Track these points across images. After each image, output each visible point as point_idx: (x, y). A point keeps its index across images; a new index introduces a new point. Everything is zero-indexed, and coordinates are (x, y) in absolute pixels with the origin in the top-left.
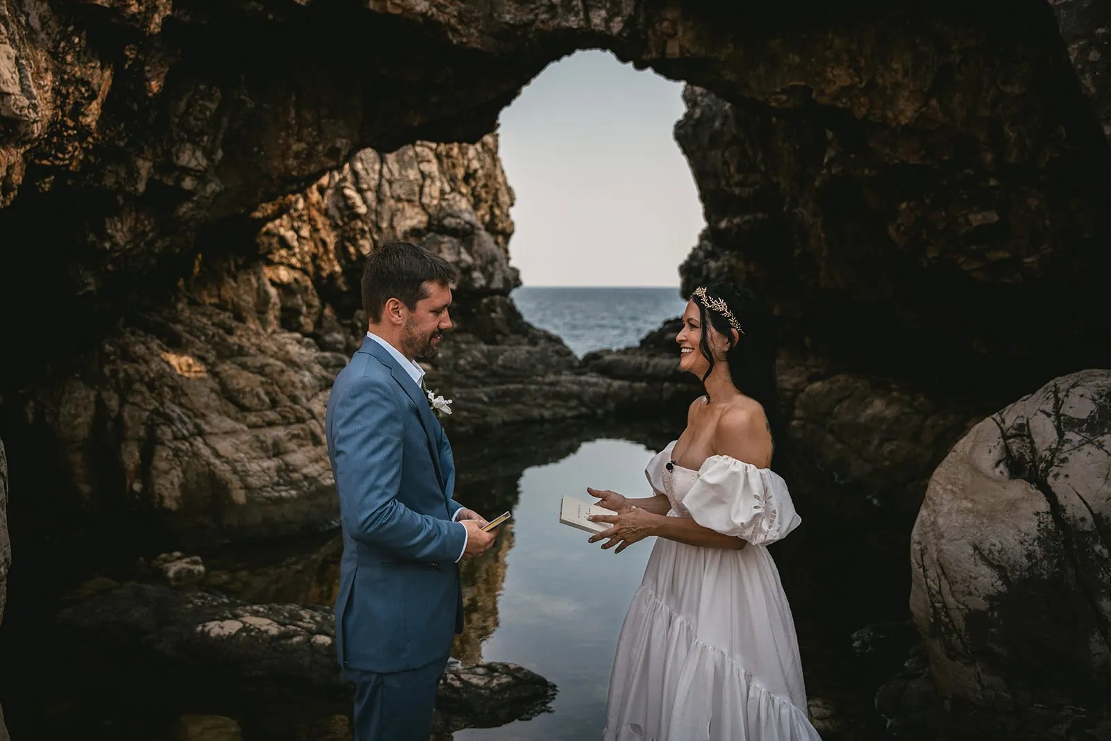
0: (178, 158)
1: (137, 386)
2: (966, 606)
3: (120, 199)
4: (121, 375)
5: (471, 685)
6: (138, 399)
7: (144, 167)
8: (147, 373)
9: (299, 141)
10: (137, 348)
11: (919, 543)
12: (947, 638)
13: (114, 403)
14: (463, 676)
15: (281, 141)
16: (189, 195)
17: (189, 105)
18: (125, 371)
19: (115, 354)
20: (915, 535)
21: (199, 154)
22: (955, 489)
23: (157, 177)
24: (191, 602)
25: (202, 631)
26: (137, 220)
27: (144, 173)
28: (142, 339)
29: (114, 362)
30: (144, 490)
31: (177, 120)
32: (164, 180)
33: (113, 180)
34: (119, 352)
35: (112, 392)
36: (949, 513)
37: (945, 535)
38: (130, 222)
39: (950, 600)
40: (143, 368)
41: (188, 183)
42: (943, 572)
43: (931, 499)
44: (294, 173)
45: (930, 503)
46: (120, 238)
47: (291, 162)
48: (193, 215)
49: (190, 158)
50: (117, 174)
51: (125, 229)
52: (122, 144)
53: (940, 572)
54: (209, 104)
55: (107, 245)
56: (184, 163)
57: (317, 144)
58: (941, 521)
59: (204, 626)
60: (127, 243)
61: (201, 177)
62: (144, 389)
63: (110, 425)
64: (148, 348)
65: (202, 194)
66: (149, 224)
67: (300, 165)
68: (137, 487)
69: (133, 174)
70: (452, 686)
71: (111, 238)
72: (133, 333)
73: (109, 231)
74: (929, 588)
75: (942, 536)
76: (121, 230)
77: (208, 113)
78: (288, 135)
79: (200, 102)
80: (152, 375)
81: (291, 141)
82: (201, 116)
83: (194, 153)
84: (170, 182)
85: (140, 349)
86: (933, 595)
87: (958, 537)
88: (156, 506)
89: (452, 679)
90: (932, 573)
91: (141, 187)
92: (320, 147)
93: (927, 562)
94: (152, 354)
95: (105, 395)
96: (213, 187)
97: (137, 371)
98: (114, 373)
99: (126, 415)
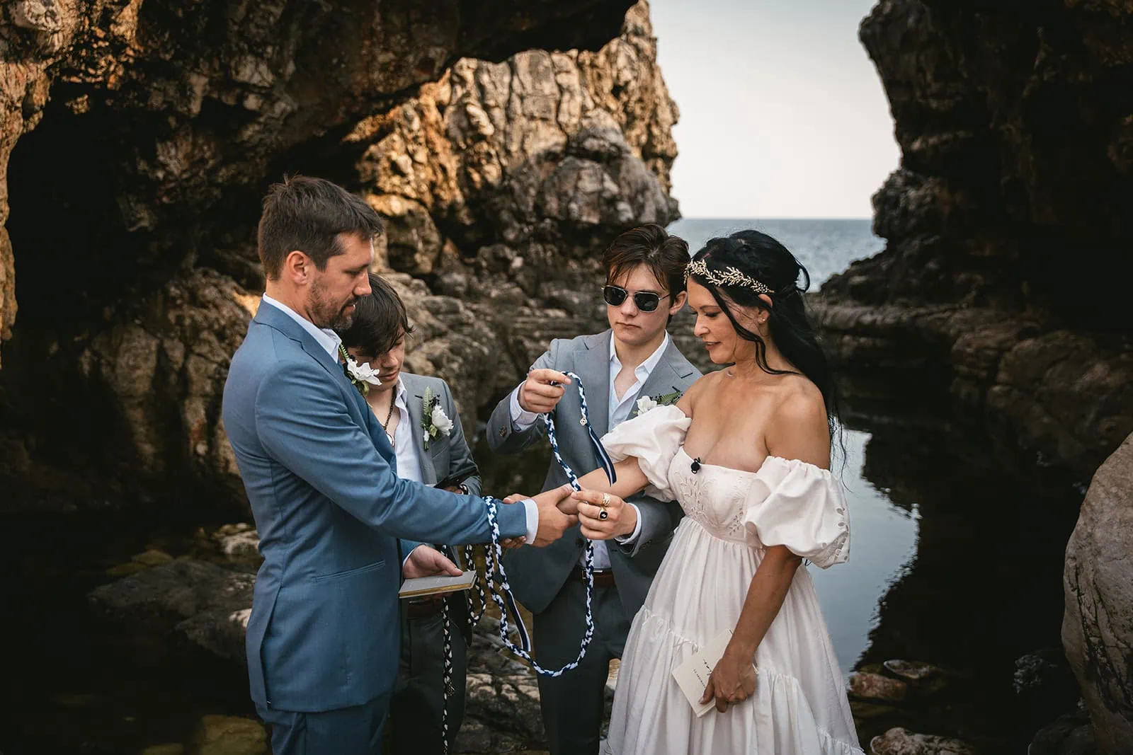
0: (237, 73)
1: (205, 335)
2: (1128, 645)
3: (172, 121)
4: (188, 322)
5: (529, 697)
6: (205, 349)
7: (199, 83)
8: (217, 320)
9: (386, 50)
10: (207, 292)
11: (1074, 558)
12: (1105, 683)
13: (177, 354)
14: (521, 688)
15: (364, 52)
16: (253, 116)
17: (250, 10)
18: (192, 317)
19: (181, 297)
20: (1070, 550)
21: (263, 68)
22: (1121, 494)
23: (215, 96)
24: (232, 585)
25: (236, 620)
26: (194, 144)
27: (198, 91)
28: (214, 281)
29: (180, 306)
30: (208, 452)
31: (236, 28)
32: (223, 98)
33: (160, 99)
34: (186, 295)
35: (176, 341)
36: (1110, 524)
37: (1103, 551)
38: (185, 147)
39: (1108, 635)
40: (213, 314)
41: (252, 102)
42: (1101, 600)
43: (1089, 504)
44: (380, 89)
45: (1088, 509)
46: (174, 166)
47: (377, 76)
48: (261, 140)
49: (252, 72)
50: (165, 92)
51: (180, 156)
52: (168, 57)
53: (1096, 598)
54: (273, 9)
55: (160, 175)
56: (246, 79)
57: (406, 54)
58: (1098, 534)
59: (239, 614)
60: (184, 172)
61: (267, 95)
62: (213, 338)
63: (173, 378)
64: (221, 292)
65: (270, 114)
66: (209, 149)
67: (387, 80)
68: (201, 449)
69: (185, 92)
70: (506, 699)
71: (164, 166)
72: (205, 274)
73: (161, 158)
74: (1084, 617)
75: (1099, 553)
76: (176, 156)
77: (272, 19)
78: (373, 44)
79: (262, 6)
80: (223, 322)
81: (377, 51)
82: (264, 23)
83: (257, 66)
84: (231, 101)
85: (210, 293)
86: (1088, 627)
87: (1118, 555)
88: (221, 471)
89: (508, 691)
90: (1088, 598)
91: (196, 107)
92: (411, 58)
93: (1082, 583)
94: (224, 298)
95: (167, 344)
96: (283, 106)
97: (206, 318)
98: (180, 319)
99: (191, 367)
